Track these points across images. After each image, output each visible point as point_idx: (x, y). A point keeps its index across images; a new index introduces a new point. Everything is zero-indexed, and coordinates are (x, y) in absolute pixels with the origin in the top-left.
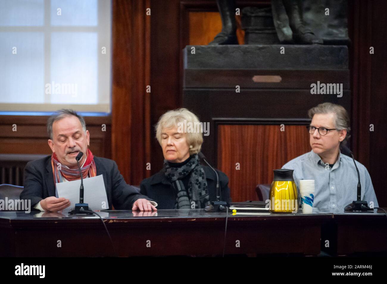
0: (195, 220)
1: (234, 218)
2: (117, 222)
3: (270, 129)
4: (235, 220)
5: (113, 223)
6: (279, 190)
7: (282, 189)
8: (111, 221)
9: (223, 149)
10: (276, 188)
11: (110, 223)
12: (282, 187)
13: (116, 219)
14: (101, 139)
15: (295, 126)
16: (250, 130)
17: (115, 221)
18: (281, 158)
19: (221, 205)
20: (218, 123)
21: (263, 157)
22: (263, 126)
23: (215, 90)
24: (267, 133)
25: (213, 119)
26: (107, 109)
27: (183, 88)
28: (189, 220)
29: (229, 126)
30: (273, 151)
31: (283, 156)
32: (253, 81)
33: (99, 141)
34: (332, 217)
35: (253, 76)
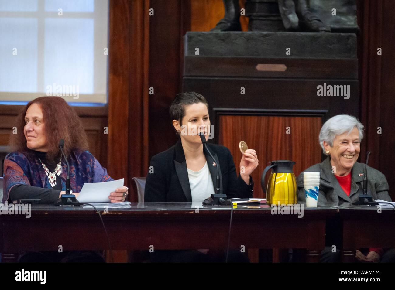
0: (193, 212)
2: (111, 214)
3: (273, 120)
4: (235, 213)
5: (106, 215)
8: (104, 213)
11: (103, 215)
14: (97, 131)
16: (253, 121)
17: (108, 212)
18: (286, 151)
19: (221, 197)
20: (220, 113)
21: (267, 150)
22: (267, 117)
23: (216, 78)
24: (271, 125)
25: (214, 109)
26: (103, 99)
27: (183, 77)
28: (186, 213)
29: (231, 116)
30: (277, 144)
31: (288, 150)
32: (257, 70)
33: (95, 133)
34: (337, 211)
35: (256, 65)
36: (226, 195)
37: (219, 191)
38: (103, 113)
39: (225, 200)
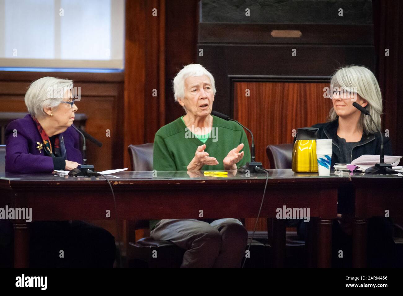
0: (204, 182)
1: (246, 180)
2: (122, 184)
3: (289, 86)
4: (246, 182)
5: (118, 184)
6: (303, 149)
7: (306, 148)
8: (116, 183)
9: (240, 107)
10: (299, 147)
11: (115, 185)
12: (305, 146)
13: (121, 181)
14: (114, 97)
15: (315, 84)
16: (267, 88)
17: (120, 182)
18: (301, 117)
19: (256, 165)
20: (235, 80)
21: (282, 116)
22: (282, 83)
23: (231, 45)
24: (286, 91)
25: (229, 76)
26: (120, 65)
27: (198, 43)
28: (198, 182)
29: (246, 83)
30: (293, 110)
31: (303, 116)
32: (271, 36)
33: (112, 99)
34: (349, 180)
35: (271, 31)
36: (261, 163)
37: (254, 159)
38: (119, 79)
39: (261, 168)
